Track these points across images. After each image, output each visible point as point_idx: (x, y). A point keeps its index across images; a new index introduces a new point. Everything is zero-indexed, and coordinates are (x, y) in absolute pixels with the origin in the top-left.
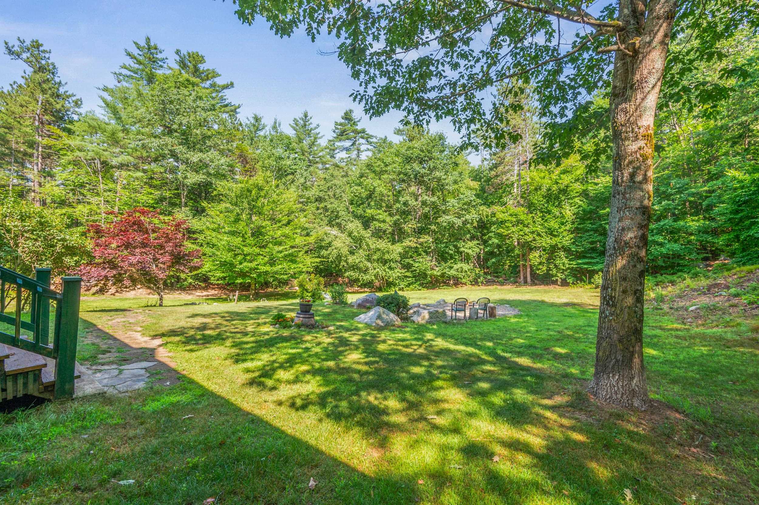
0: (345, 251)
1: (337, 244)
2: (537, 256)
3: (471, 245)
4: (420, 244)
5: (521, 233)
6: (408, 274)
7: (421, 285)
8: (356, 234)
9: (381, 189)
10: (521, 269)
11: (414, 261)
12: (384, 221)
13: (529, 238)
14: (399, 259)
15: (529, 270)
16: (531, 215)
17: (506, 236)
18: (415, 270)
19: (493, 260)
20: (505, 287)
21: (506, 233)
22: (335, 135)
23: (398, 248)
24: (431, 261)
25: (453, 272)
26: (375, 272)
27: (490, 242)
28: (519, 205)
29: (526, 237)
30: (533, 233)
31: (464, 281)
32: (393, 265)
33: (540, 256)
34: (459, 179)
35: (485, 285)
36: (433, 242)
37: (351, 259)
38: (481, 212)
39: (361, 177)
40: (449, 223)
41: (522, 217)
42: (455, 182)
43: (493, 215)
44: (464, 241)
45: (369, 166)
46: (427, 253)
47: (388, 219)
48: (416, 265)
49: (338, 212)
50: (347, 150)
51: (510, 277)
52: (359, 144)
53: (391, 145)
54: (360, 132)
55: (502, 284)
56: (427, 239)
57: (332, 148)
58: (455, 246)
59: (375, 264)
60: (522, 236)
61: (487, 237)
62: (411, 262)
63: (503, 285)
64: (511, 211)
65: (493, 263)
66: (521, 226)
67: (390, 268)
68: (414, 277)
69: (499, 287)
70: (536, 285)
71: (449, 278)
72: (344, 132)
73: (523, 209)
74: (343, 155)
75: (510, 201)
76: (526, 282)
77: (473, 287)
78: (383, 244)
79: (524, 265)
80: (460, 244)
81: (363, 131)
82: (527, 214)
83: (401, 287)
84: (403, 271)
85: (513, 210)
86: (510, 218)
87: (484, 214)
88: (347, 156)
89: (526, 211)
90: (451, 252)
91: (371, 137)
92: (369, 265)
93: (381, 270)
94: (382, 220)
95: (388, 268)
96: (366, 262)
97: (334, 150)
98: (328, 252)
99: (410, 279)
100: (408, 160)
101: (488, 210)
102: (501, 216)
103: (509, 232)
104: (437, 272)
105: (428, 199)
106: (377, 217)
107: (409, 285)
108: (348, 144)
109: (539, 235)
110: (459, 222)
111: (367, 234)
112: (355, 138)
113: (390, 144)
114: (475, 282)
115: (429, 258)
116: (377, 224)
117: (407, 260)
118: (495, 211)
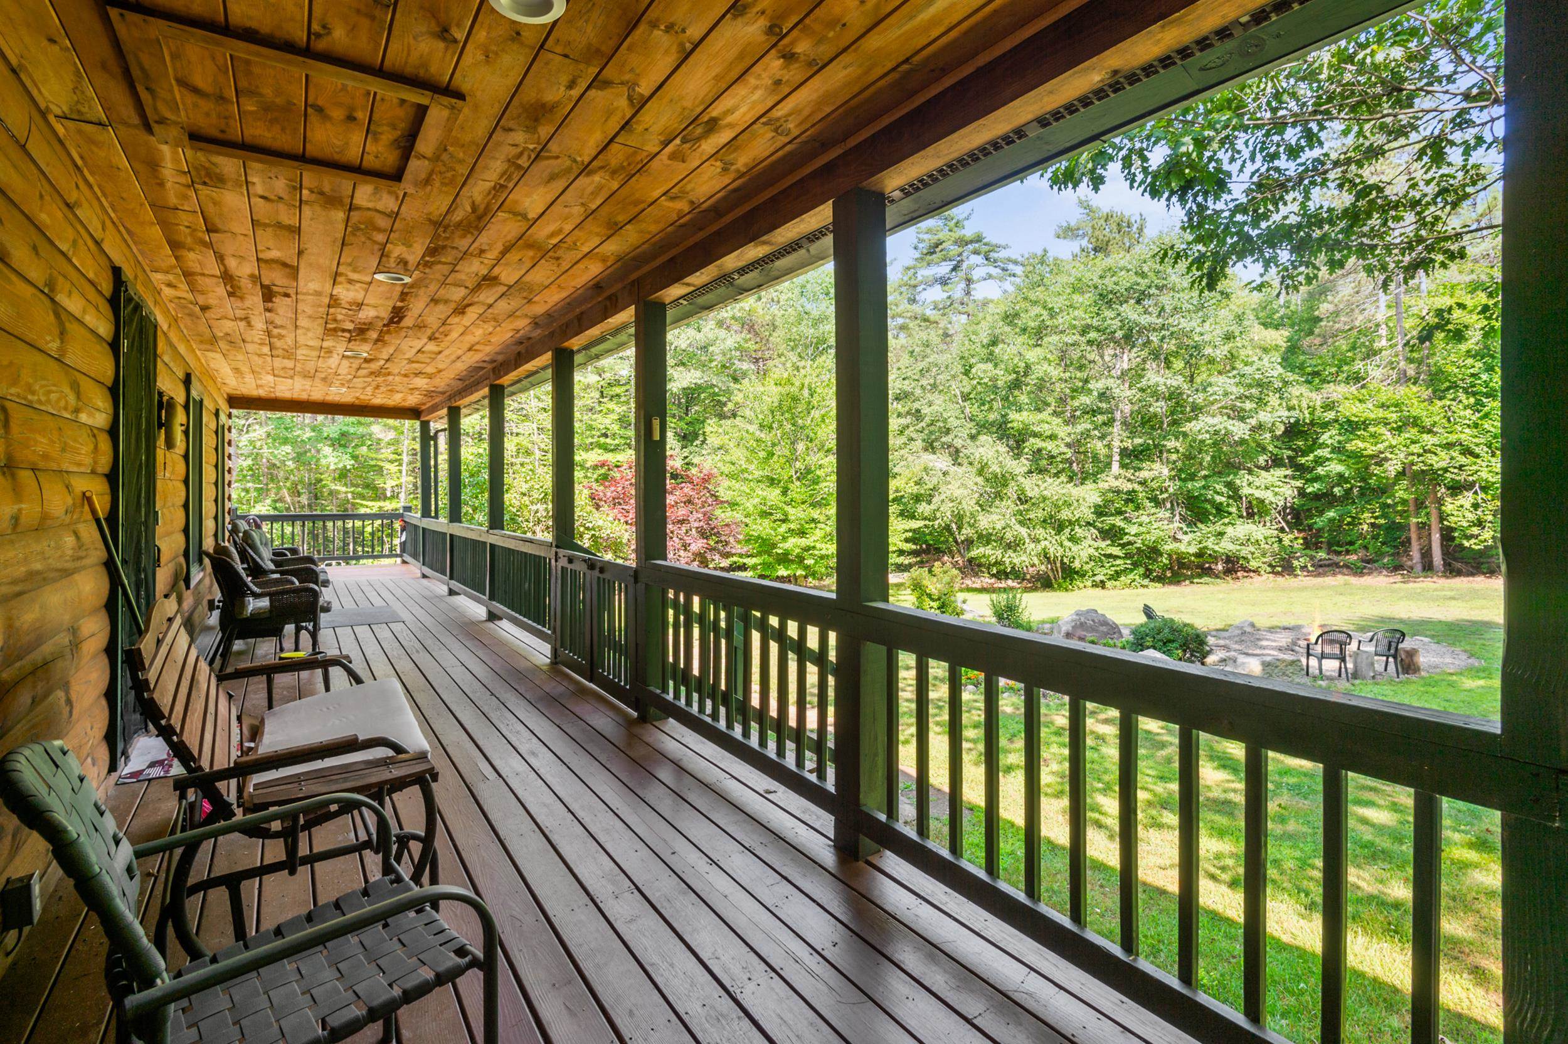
0: (969, 505)
1: (953, 489)
2: (1468, 505)
3: (1270, 479)
4: (1140, 483)
5: (1415, 449)
6: (1116, 551)
7: (1147, 574)
8: (995, 468)
9: (1046, 366)
10: (1414, 536)
11: (1127, 520)
12: (1052, 437)
13: (1439, 461)
14: (1091, 517)
15: (1436, 537)
16: (1439, 403)
17: (1372, 457)
18: (1130, 543)
19: (1331, 514)
20: (1367, 580)
21: (1371, 450)
22: (917, 255)
23: (1089, 495)
24: (1171, 521)
25: (1226, 546)
26: (1040, 547)
27: (1320, 471)
28: (1404, 379)
29: (1432, 459)
30: (1449, 446)
31: (1253, 564)
32: (1079, 532)
33: (1476, 506)
34: (1237, 331)
35: (1310, 574)
36: (1172, 478)
37: (985, 522)
38: (1295, 402)
39: (994, 343)
40: (1216, 433)
41: (1417, 409)
42: (1229, 337)
43: (1329, 406)
44: (1250, 472)
45: (1010, 318)
46: (1158, 503)
47: (1063, 431)
48: (1133, 529)
49: (945, 421)
50: (944, 282)
51: (1382, 555)
52: (971, 268)
53: (1057, 267)
54: (971, 242)
55: (1357, 571)
56: (1157, 471)
57: (913, 282)
58: (1229, 485)
59: (1040, 532)
60: (1419, 455)
61: (1311, 457)
62: (1122, 524)
63: (1362, 574)
64: (1383, 398)
65: (1331, 520)
66: (1414, 431)
67: (1073, 539)
68: (1128, 556)
69: (1353, 580)
70: (1459, 573)
71: (1215, 558)
72: (937, 246)
73: (1415, 389)
74: (936, 294)
75: (1375, 372)
76: (1428, 567)
77: (1280, 579)
78: (1053, 488)
79: (1423, 527)
80: (1242, 480)
81: (978, 239)
82: (1430, 401)
83: (1098, 578)
84: (1103, 544)
85: (1387, 394)
86: (1381, 413)
87: (1304, 405)
88: (946, 295)
89: (1427, 393)
90: (1219, 499)
91: (995, 248)
92: (1024, 531)
93: (1051, 543)
94: (1048, 433)
95: (1069, 540)
96: (1018, 527)
97: (915, 286)
98: (933, 507)
99: (1118, 562)
100: (1107, 299)
101: (1314, 395)
102: (1351, 409)
103: (1381, 447)
104: (1188, 545)
105: (1161, 380)
106: (1037, 429)
107: (1116, 576)
108: (944, 269)
109: (1467, 452)
110: (1239, 430)
111: (1019, 467)
112: (960, 255)
113: (1057, 262)
114: (1284, 566)
115: (1164, 514)
116: (1036, 443)
117: (1111, 520)
118: (1334, 397)
